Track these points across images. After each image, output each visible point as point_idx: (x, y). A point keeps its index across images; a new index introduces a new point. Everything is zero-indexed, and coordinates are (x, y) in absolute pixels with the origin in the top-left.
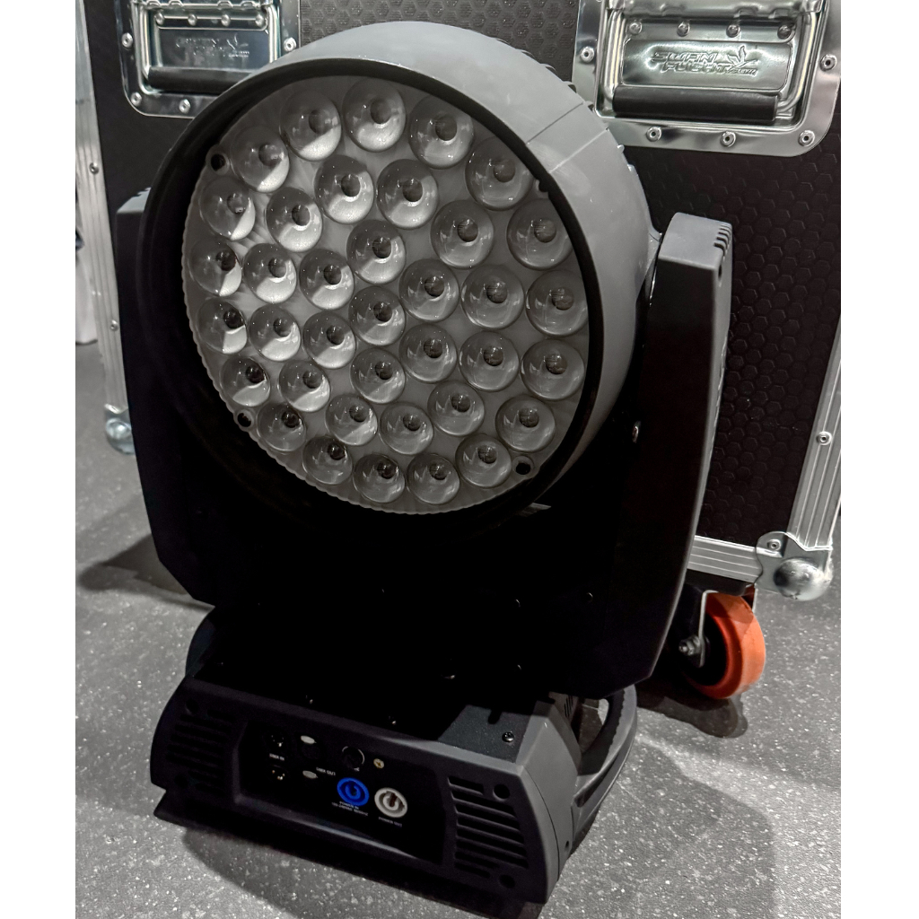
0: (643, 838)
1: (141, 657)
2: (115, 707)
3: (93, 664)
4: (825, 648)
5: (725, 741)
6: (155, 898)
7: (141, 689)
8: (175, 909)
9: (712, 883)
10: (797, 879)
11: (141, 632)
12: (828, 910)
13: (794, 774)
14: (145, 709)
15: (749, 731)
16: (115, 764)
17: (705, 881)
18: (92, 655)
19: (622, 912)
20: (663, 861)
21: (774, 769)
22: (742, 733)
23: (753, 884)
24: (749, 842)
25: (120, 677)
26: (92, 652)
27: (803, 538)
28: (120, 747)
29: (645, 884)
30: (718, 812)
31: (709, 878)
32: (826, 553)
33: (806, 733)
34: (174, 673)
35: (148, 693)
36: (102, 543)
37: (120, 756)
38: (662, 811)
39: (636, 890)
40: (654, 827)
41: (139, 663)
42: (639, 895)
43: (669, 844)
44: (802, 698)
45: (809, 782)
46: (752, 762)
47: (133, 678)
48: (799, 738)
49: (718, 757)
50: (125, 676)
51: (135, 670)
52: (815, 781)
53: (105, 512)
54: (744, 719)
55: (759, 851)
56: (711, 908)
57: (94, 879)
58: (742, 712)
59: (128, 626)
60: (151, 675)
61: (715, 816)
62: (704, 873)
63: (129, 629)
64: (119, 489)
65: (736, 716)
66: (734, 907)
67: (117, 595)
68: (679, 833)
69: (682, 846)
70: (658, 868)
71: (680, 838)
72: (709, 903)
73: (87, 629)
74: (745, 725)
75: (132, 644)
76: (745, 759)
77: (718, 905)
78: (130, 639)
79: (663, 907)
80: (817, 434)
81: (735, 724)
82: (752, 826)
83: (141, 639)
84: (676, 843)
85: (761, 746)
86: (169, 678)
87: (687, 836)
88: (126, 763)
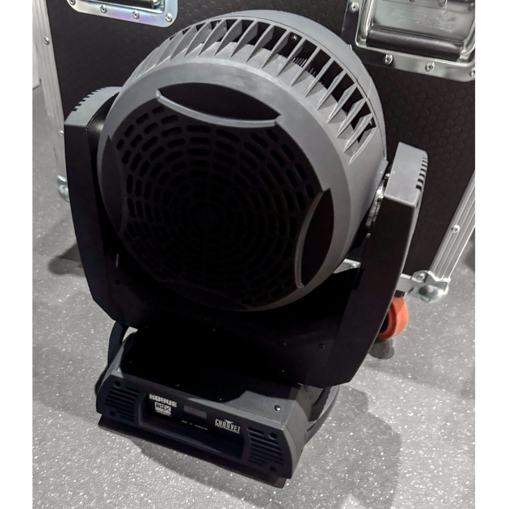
0: (341, 411)
1: (91, 315)
2: (82, 344)
3: (66, 319)
4: (437, 309)
5: (383, 361)
6: (118, 444)
7: (94, 333)
8: (128, 448)
9: (372, 434)
10: (411, 431)
11: (88, 301)
12: (423, 447)
13: (414, 379)
14: (98, 345)
15: (394, 356)
16: (88, 375)
17: (369, 433)
18: (65, 314)
19: (330, 448)
20: (349, 423)
21: (405, 376)
22: (391, 357)
23: (391, 434)
24: (390, 414)
25: (82, 327)
26: (64, 312)
27: (436, 275)
28: (88, 366)
29: (341, 435)
30: (376, 399)
31: (371, 431)
32: (446, 283)
33: (422, 357)
34: (109, 325)
35: (98, 336)
36: (57, 244)
37: (90, 371)
38: (350, 398)
39: (337, 437)
40: (346, 406)
41: (90, 319)
42: (338, 439)
43: (353, 415)
44: (423, 337)
45: (420, 383)
46: (395, 372)
47: (88, 327)
48: (419, 359)
49: (378, 370)
50: (85, 326)
51: (89, 323)
52: (424, 382)
53: (54, 222)
54: (393, 349)
55: (395, 418)
56: (371, 446)
57: (88, 434)
58: (392, 344)
59: (80, 297)
60: (97, 326)
61: (375, 401)
62: (369, 429)
63: (81, 299)
64: (59, 206)
65: (389, 348)
66: (380, 445)
67: (71, 278)
68: (358, 410)
69: (359, 416)
70: (347, 426)
71: (358, 412)
72: (370, 444)
73: (60, 299)
74: (393, 352)
75: (84, 307)
76: (391, 371)
77: (374, 445)
78: (83, 305)
79: (349, 445)
80: (452, 226)
81: (388, 351)
82: (392, 406)
83: (89, 304)
84: (356, 414)
85: (400, 364)
86: (107, 328)
87: (361, 411)
88: (93, 375)
